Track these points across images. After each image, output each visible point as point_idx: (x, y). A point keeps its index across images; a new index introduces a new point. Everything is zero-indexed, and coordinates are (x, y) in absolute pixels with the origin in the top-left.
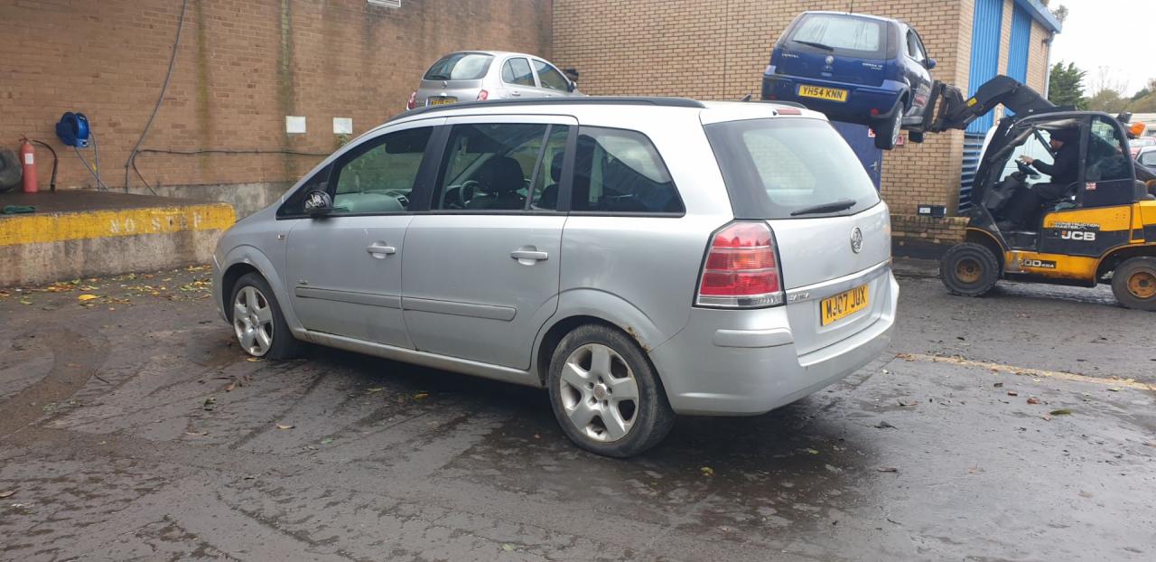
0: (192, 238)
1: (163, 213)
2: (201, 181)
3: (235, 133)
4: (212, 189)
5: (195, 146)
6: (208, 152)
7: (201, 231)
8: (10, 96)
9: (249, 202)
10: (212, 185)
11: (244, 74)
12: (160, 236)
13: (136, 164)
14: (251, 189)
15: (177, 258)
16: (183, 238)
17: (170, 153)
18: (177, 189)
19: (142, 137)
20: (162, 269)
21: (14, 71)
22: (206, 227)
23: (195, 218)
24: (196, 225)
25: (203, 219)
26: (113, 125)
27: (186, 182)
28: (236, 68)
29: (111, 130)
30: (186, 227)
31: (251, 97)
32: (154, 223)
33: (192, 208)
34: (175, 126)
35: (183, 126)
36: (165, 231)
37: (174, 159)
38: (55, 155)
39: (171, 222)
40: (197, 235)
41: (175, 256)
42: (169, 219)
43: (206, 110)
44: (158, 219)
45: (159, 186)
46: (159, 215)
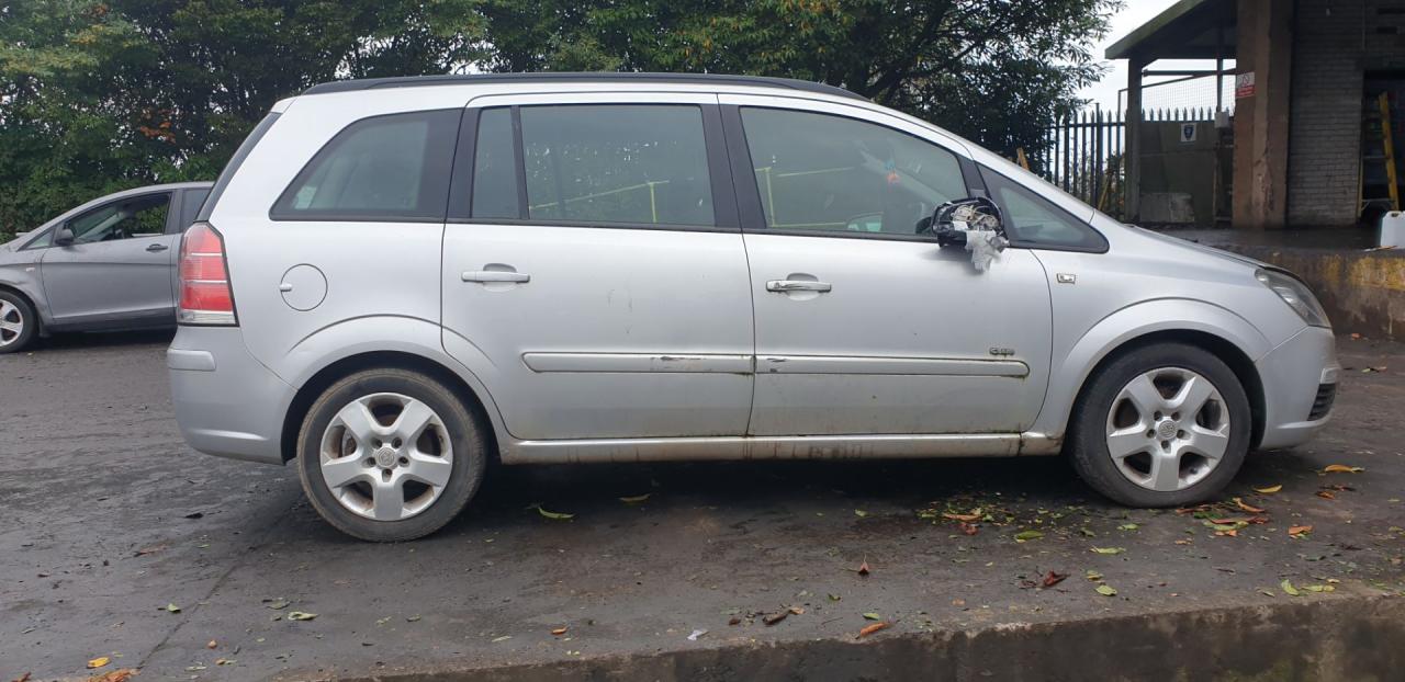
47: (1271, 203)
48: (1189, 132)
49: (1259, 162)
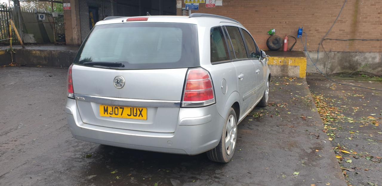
0: (287, 68)
1: (278, 59)
2: (348, 51)
3: (368, 32)
4: (353, 53)
5: (349, 37)
6: (353, 40)
7: (291, 66)
8: (286, 23)
9: (370, 59)
10: (353, 52)
11: (377, 9)
12: (276, 66)
13: (323, 44)
14: (372, 55)
15: (281, 74)
16: (284, 68)
17: (337, 40)
18: (338, 53)
19: (326, 35)
20: (275, 76)
21: (288, 15)
22: (293, 65)
23: (290, 61)
24: (289, 64)
25: (292, 62)
26: (316, 30)
27: (342, 51)
28: (373, 7)
29: (316, 32)
30: (286, 64)
31: (379, 18)
32: (274, 61)
33: (289, 58)
34: (340, 30)
35: (344, 30)
36: (278, 64)
37: (338, 42)
38: (296, 40)
39: (281, 62)
40: (290, 67)
41: (281, 73)
42: (280, 61)
43: (355, 24)
44: (276, 61)
45: (330, 51)
46: (277, 59)
47: (79, 39)
48: (42, 17)
49: (74, 28)
